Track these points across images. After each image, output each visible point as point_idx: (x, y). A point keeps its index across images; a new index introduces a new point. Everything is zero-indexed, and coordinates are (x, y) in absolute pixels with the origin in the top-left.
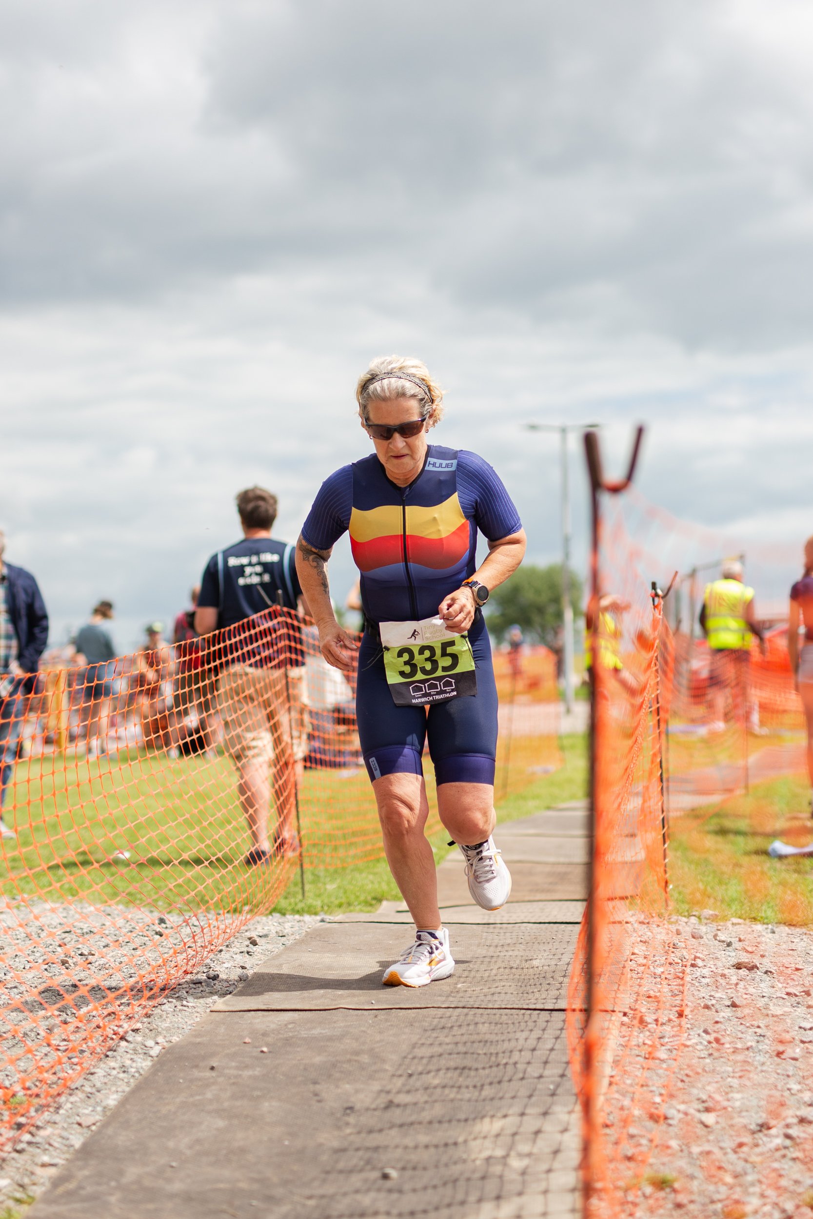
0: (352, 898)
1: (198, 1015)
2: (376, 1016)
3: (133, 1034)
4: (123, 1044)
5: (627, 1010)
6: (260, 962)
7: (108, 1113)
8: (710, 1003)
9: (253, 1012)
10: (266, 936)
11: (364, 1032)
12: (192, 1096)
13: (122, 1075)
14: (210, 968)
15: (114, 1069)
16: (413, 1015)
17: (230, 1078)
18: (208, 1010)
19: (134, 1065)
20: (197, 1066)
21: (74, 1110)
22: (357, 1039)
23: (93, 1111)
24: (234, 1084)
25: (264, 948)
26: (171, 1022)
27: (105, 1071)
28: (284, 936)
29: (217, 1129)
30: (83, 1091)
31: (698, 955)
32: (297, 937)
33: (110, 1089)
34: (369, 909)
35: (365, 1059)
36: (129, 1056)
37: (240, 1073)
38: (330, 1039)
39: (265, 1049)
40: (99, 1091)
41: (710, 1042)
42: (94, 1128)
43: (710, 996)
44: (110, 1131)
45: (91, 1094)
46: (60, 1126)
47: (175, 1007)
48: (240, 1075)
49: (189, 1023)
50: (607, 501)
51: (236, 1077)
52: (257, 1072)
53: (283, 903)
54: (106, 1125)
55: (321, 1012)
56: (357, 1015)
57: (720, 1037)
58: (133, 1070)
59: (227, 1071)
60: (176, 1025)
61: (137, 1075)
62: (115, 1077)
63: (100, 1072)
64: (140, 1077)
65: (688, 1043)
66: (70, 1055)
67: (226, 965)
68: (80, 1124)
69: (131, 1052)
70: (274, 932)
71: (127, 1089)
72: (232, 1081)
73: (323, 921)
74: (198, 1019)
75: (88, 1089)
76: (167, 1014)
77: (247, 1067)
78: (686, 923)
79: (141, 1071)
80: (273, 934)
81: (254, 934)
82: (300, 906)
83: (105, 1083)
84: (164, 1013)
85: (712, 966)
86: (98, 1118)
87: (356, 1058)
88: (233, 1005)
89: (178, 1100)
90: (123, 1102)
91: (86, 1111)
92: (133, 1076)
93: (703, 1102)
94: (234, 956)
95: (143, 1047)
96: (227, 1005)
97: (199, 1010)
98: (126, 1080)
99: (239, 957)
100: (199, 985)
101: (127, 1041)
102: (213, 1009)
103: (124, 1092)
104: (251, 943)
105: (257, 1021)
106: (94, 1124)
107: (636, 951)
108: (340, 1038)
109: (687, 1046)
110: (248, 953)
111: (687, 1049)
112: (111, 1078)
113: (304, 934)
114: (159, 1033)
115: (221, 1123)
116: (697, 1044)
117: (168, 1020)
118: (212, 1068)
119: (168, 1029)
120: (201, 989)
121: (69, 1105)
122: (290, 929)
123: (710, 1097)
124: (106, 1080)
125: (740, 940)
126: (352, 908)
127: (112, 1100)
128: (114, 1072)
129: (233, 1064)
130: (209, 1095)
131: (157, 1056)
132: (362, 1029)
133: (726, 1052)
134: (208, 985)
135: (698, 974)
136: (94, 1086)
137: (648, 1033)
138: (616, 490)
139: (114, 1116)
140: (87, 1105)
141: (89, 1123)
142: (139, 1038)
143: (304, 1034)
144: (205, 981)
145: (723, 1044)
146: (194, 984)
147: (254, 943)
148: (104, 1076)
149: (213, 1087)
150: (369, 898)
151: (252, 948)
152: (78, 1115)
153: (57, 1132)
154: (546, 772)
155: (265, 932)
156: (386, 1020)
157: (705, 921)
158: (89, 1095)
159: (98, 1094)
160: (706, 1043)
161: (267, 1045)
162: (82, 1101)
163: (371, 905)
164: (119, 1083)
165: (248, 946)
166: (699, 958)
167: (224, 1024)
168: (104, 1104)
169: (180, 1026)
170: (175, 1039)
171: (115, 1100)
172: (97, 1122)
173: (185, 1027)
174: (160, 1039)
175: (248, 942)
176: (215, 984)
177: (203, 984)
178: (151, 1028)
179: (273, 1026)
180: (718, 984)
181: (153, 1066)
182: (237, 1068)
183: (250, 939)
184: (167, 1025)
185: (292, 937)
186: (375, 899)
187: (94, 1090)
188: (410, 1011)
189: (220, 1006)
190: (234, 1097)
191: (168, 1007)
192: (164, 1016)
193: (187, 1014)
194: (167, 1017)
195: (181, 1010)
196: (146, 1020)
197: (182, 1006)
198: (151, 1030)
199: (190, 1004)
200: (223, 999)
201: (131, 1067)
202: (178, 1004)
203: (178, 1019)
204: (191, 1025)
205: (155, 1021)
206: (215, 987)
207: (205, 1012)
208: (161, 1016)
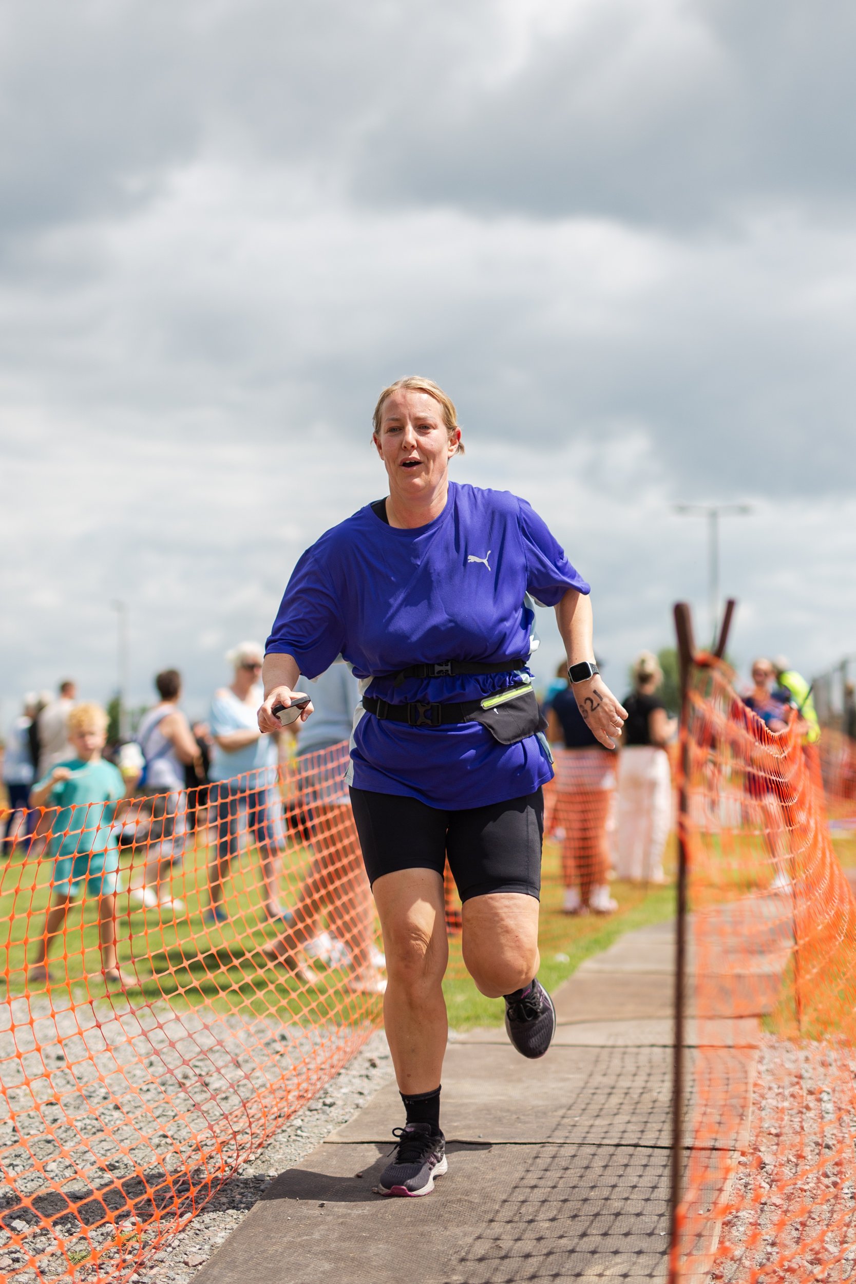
1: (312, 1146)
3: (245, 1165)
5: (745, 1150)
6: (378, 1088)
7: (215, 1252)
8: (830, 1143)
9: (366, 1145)
12: (299, 1236)
14: (327, 1093)
16: (528, 1151)
17: (338, 1217)
18: (322, 1141)
19: (244, 1200)
21: (181, 1248)
22: (469, 1177)
23: (200, 1249)
24: (342, 1223)
25: (383, 1071)
26: (284, 1153)
29: (323, 1273)
30: (192, 1228)
35: (476, 1198)
36: (239, 1190)
37: (349, 1211)
40: (207, 1228)
41: (828, 1187)
42: (200, 1267)
43: (833, 1134)
44: (215, 1272)
45: (199, 1230)
46: (167, 1264)
47: (290, 1137)
48: (349, 1214)
49: (302, 1155)
51: (344, 1216)
52: (366, 1211)
54: (212, 1265)
58: (243, 1206)
59: (336, 1210)
60: (289, 1157)
61: (246, 1211)
62: (225, 1213)
65: (806, 1187)
67: (344, 1090)
68: (186, 1264)
69: (242, 1185)
71: (236, 1226)
72: (341, 1220)
74: (311, 1151)
75: (197, 1225)
76: (281, 1144)
77: (356, 1205)
78: (817, 1048)
81: (374, 1055)
83: (214, 1220)
84: (278, 1144)
86: (205, 1257)
87: (466, 1198)
88: (347, 1136)
89: (285, 1240)
90: (229, 1242)
91: (194, 1250)
92: (242, 1212)
93: (816, 1253)
94: (354, 1080)
95: (254, 1180)
96: (341, 1136)
97: (312, 1140)
98: (235, 1217)
99: (357, 1081)
100: (315, 1112)
101: (238, 1173)
102: (327, 1140)
103: (232, 1229)
104: (371, 1065)
105: (370, 1153)
106: (200, 1264)
109: (805, 1191)
110: (367, 1076)
111: (805, 1194)
112: (220, 1214)
114: (271, 1165)
115: (327, 1266)
116: (815, 1188)
117: (281, 1151)
118: (321, 1206)
119: (280, 1161)
120: (317, 1117)
121: (176, 1243)
123: (823, 1248)
124: (215, 1216)
127: (220, 1238)
129: (343, 1202)
130: (316, 1236)
132: (476, 1165)
133: (843, 1198)
134: (324, 1112)
136: (203, 1222)
139: (221, 1255)
140: (195, 1242)
141: (197, 1263)
142: (251, 1171)
144: (321, 1109)
145: (842, 1189)
146: (311, 1111)
147: (374, 1065)
149: (321, 1227)
151: (373, 1072)
152: (186, 1254)
153: (162, 1271)
156: (500, 1156)
157: (837, 1046)
158: (198, 1232)
159: (206, 1231)
160: (824, 1188)
162: (191, 1238)
165: (367, 1069)
166: (824, 1091)
167: (336, 1155)
168: (211, 1242)
169: (293, 1158)
171: (222, 1237)
172: (204, 1261)
173: (297, 1159)
174: (272, 1172)
175: (367, 1064)
176: (330, 1112)
177: (319, 1111)
178: (264, 1159)
182: (347, 1206)
183: (371, 1060)
184: (279, 1157)
187: (202, 1227)
188: (524, 1146)
189: (333, 1138)
190: (342, 1238)
191: (282, 1138)
192: (278, 1147)
193: (301, 1144)
194: (280, 1148)
195: (295, 1141)
196: (260, 1151)
197: (296, 1135)
198: (263, 1162)
199: (304, 1134)
200: (338, 1129)
201: (241, 1203)
202: (292, 1133)
203: (291, 1150)
204: (303, 1157)
205: (269, 1153)
206: (331, 1115)
207: (319, 1143)
208: (274, 1147)
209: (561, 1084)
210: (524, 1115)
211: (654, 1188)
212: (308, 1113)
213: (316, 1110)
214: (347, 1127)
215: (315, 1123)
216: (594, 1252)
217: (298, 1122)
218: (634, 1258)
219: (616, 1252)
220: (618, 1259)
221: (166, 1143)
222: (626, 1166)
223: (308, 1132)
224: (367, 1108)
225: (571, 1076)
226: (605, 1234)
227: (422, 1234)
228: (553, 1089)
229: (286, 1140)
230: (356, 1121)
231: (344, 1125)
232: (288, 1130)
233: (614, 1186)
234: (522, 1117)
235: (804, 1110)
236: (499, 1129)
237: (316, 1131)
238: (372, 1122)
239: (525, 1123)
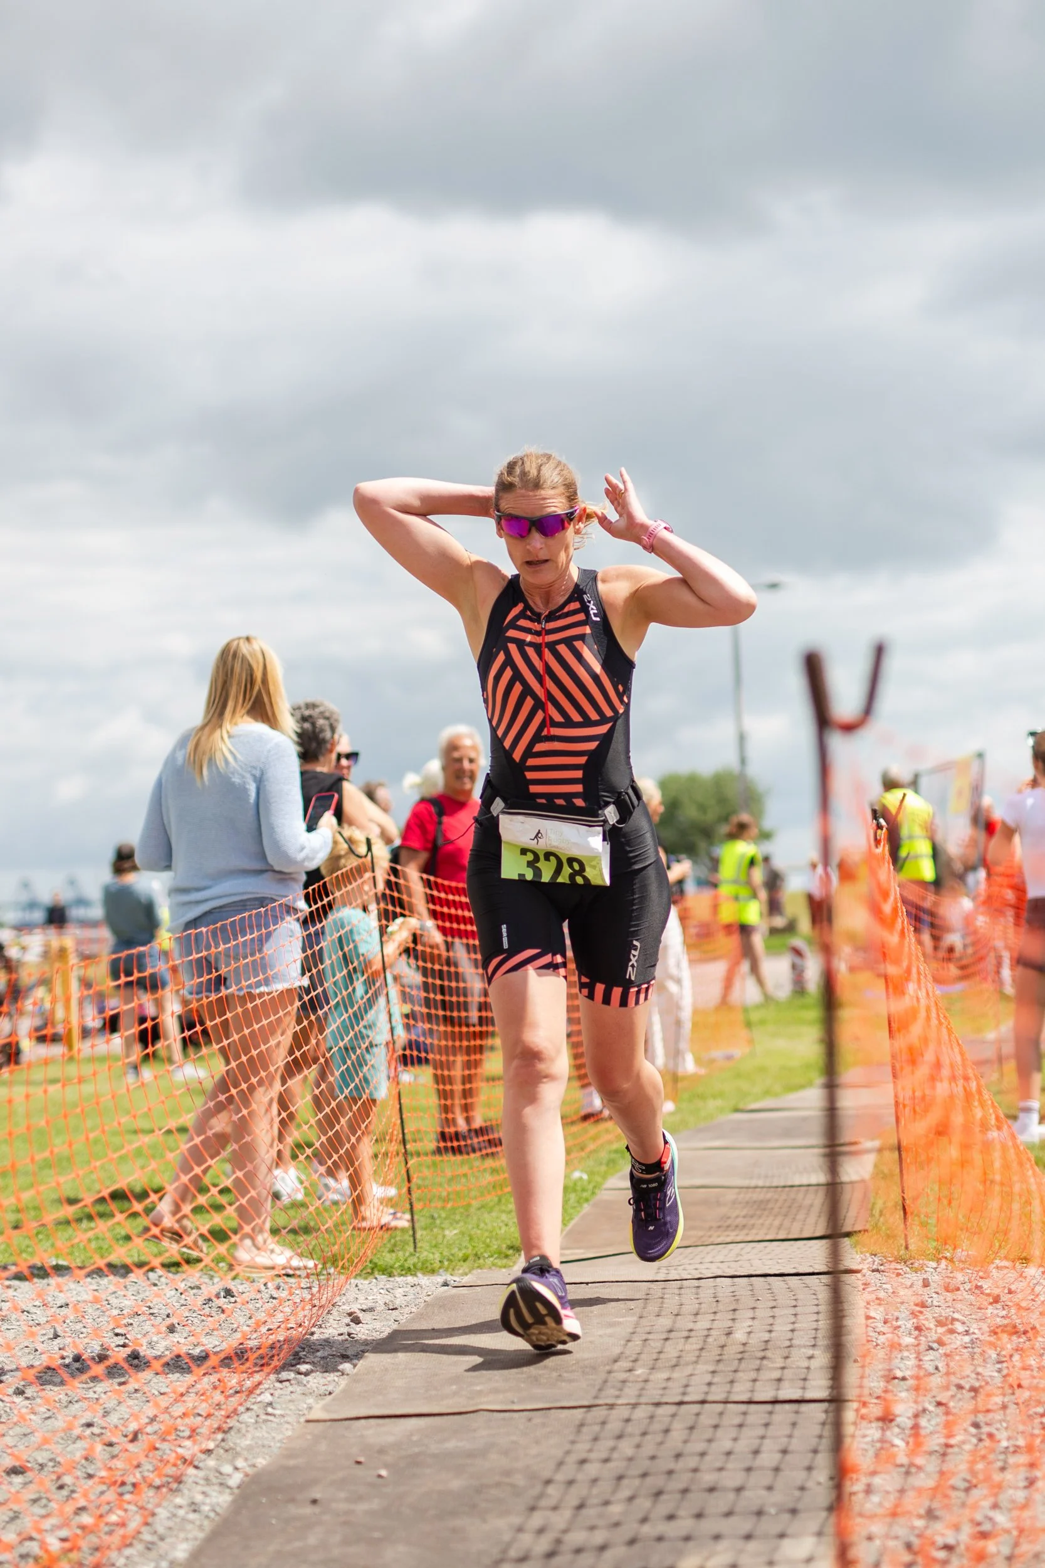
0: (480, 1248)
1: (290, 1427)
2: (530, 1420)
3: (203, 1456)
4: (191, 1471)
9: (363, 1421)
10: (371, 1310)
11: (514, 1442)
12: (289, 1542)
13: (192, 1516)
15: (180, 1507)
17: (339, 1515)
18: (302, 1420)
19: (208, 1501)
20: (292, 1500)
22: (506, 1453)
24: (345, 1523)
25: (370, 1327)
26: (253, 1438)
27: (168, 1511)
28: (396, 1309)
30: (141, 1540)
31: (956, 1316)
32: (413, 1310)
33: (176, 1536)
34: (505, 1261)
35: (520, 1480)
36: (199, 1488)
37: (352, 1507)
38: (471, 1454)
39: (384, 1473)
40: (162, 1539)
41: (981, 1441)
45: (152, 1543)
47: (258, 1416)
48: (353, 1511)
49: (279, 1437)
50: (837, 743)
51: (347, 1513)
52: (375, 1504)
53: (388, 1258)
55: (456, 1417)
56: (504, 1419)
57: (994, 1431)
58: (206, 1508)
59: (334, 1505)
60: (260, 1443)
61: (212, 1515)
62: (184, 1519)
63: (162, 1513)
64: (217, 1518)
65: (953, 1442)
66: (120, 1490)
67: (319, 1354)
69: (202, 1482)
70: (381, 1303)
71: (201, 1535)
72: (342, 1519)
73: (446, 1284)
74: (289, 1433)
75: (147, 1537)
76: (247, 1426)
77: (360, 1498)
78: (935, 1269)
79: (218, 1509)
80: (380, 1307)
81: (355, 1308)
82: (410, 1262)
83: (170, 1528)
84: (243, 1426)
85: (976, 1331)
87: (507, 1480)
88: (335, 1412)
89: (272, 1548)
90: (196, 1555)
92: (207, 1517)
93: (979, 1524)
94: (331, 1340)
95: (218, 1475)
96: (327, 1411)
97: (289, 1419)
98: (198, 1523)
99: (337, 1341)
100: (287, 1383)
101: (196, 1467)
102: (311, 1417)
103: (196, 1539)
104: (352, 1321)
105: (370, 1432)
107: (872, 1314)
108: (483, 1453)
109: (953, 1447)
110: (349, 1335)
111: (952, 1451)
112: (178, 1520)
113: (422, 1305)
114: (238, 1454)
116: (964, 1442)
117: (249, 1436)
118: (314, 1502)
119: (249, 1448)
120: (290, 1389)
122: (402, 1298)
124: (170, 1524)
125: (1010, 1292)
126: (481, 1261)
127: (181, 1552)
128: (181, 1512)
129: (342, 1495)
131: (238, 1487)
132: (514, 1438)
134: (299, 1383)
135: (958, 1343)
136: (155, 1532)
137: (896, 1430)
138: (849, 728)
142: (211, 1462)
143: (434, 1448)
144: (295, 1378)
145: (999, 1441)
146: (281, 1382)
147: (357, 1321)
148: (168, 1518)
149: (317, 1529)
150: (504, 1246)
151: (356, 1328)
154: (729, 1058)
155: (370, 1304)
156: (544, 1425)
157: (961, 1266)
158: (150, 1546)
159: (161, 1544)
161: (386, 1466)
162: (141, 1555)
163: (507, 1256)
164: (189, 1527)
165: (348, 1325)
166: (957, 1320)
167: (325, 1438)
168: (171, 1557)
169: (266, 1442)
170: (261, 1462)
171: (185, 1551)
173: (272, 1444)
174: (240, 1463)
175: (348, 1320)
176: (308, 1382)
177: (292, 1382)
178: (227, 1447)
179: (391, 1439)
180: (987, 1356)
181: (234, 1501)
182: (348, 1500)
183: (350, 1314)
184: (248, 1442)
185: (407, 1310)
186: (511, 1247)
187: (154, 1538)
189: (318, 1414)
190: (346, 1542)
191: (247, 1418)
192: (244, 1431)
193: (274, 1425)
194: (247, 1431)
195: (266, 1421)
196: (220, 1436)
197: (267, 1414)
198: (227, 1451)
199: (277, 1412)
200: (322, 1403)
201: (204, 1504)
202: (261, 1412)
203: (262, 1433)
204: (280, 1441)
205: (232, 1437)
206: (308, 1386)
207: (299, 1422)
208: (239, 1431)
209: (609, 1331)
210: (566, 1372)
211: (756, 1452)
212: (278, 1385)
213: (288, 1380)
214: (334, 1400)
215: (289, 1398)
216: (687, 1539)
217: (266, 1397)
218: (740, 1544)
219: (717, 1537)
220: (722, 1545)
221: (93, 1434)
222: (716, 1427)
223: (282, 1409)
224: (356, 1374)
225: (621, 1320)
226: (699, 1516)
227: (454, 1531)
228: (600, 1336)
229: (253, 1421)
230: (344, 1391)
231: (329, 1398)
232: (255, 1407)
233: (703, 1454)
234: (565, 1375)
235: (935, 1346)
236: (537, 1391)
237: (292, 1407)
238: (366, 1391)
239: (570, 1381)
